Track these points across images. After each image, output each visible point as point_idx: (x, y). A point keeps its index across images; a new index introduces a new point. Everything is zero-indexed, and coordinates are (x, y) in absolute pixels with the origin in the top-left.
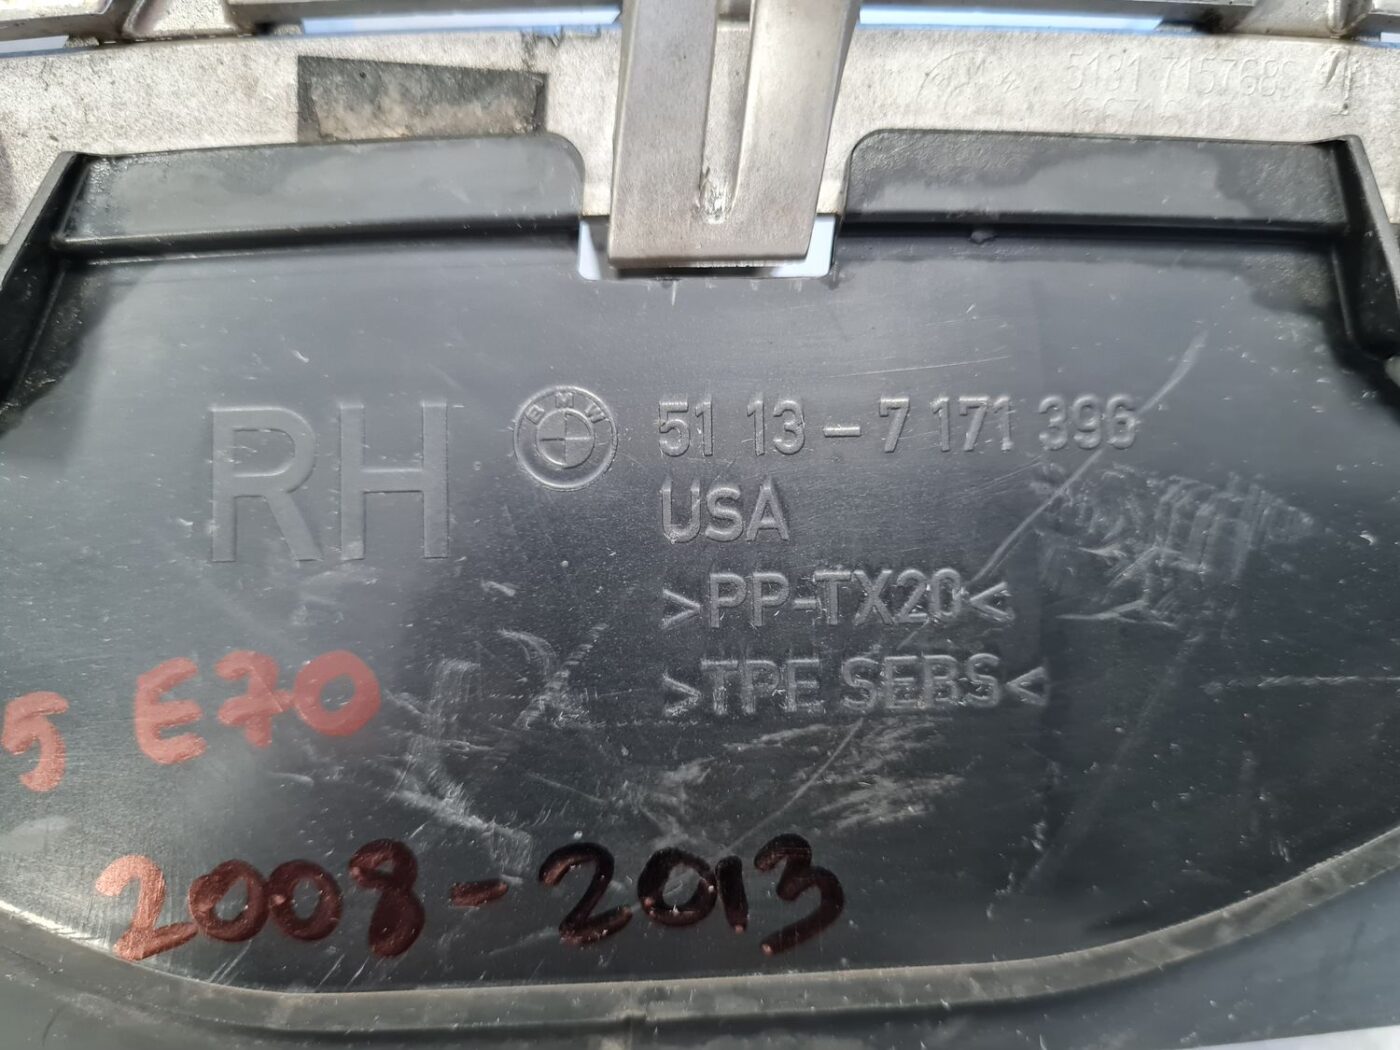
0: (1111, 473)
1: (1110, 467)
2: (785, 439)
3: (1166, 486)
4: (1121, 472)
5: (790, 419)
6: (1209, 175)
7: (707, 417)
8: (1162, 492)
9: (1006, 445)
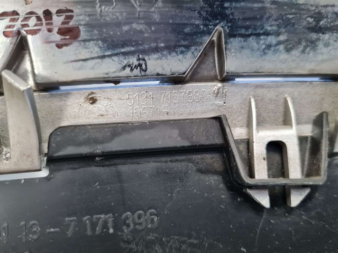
0: (150, 237)
1: (149, 235)
2: (33, 235)
3: (170, 240)
4: (153, 236)
5: (34, 228)
6: (175, 133)
7: (6, 229)
8: (168, 242)
9: (111, 231)
